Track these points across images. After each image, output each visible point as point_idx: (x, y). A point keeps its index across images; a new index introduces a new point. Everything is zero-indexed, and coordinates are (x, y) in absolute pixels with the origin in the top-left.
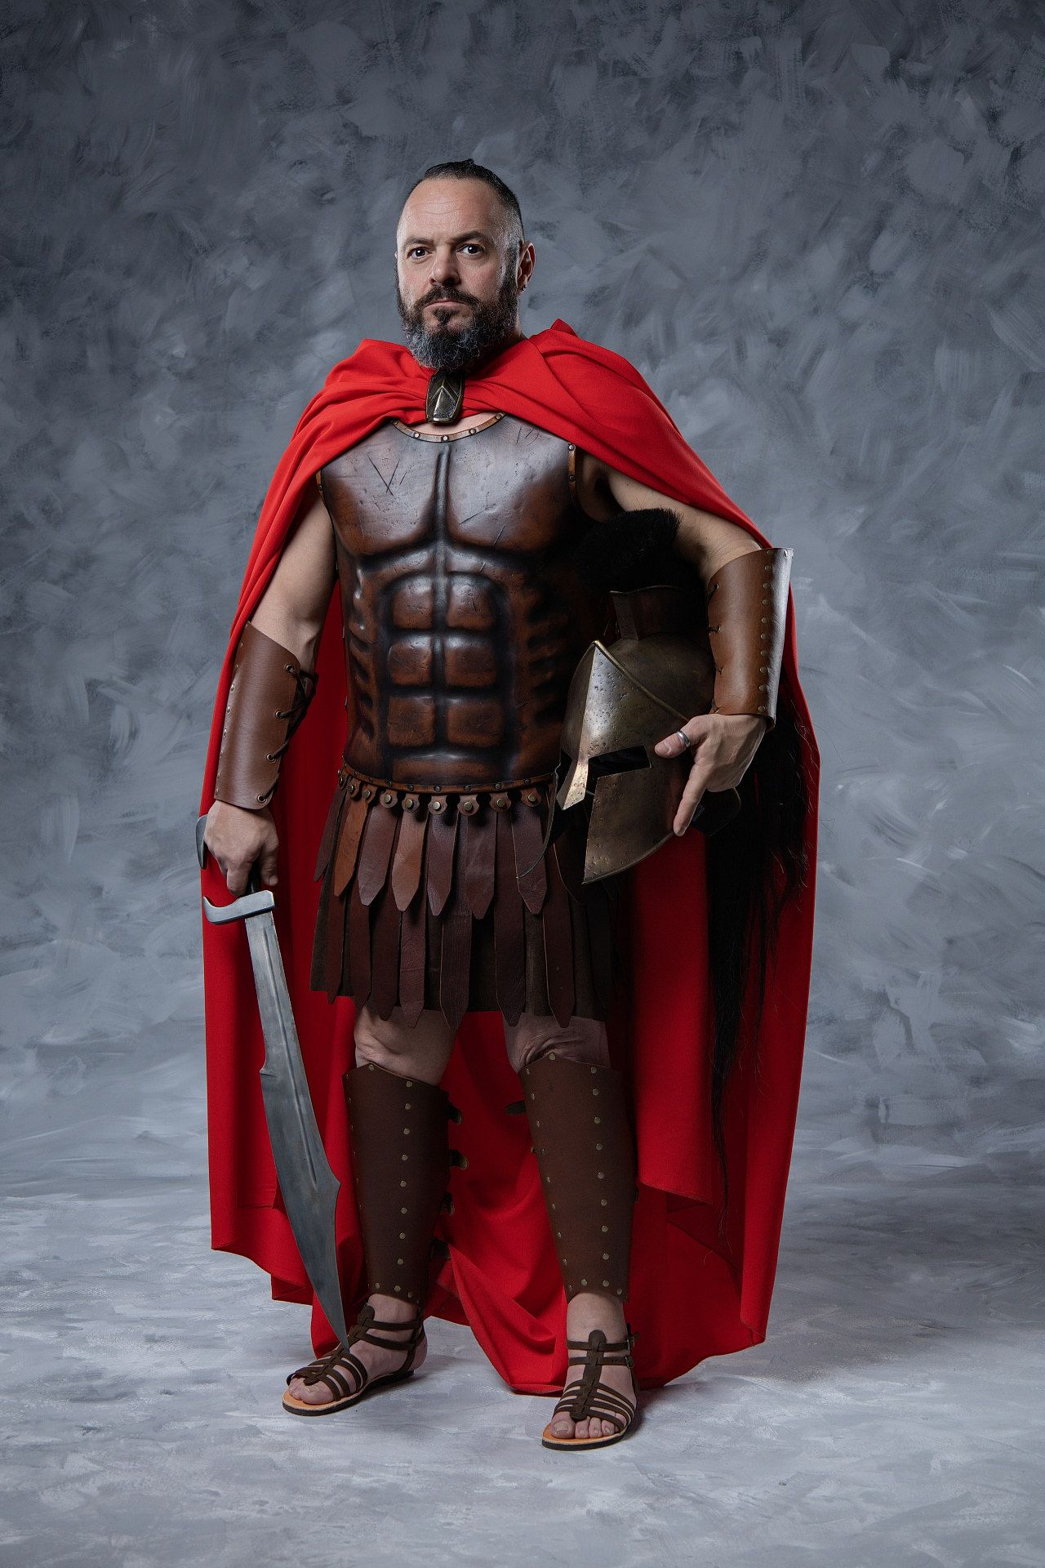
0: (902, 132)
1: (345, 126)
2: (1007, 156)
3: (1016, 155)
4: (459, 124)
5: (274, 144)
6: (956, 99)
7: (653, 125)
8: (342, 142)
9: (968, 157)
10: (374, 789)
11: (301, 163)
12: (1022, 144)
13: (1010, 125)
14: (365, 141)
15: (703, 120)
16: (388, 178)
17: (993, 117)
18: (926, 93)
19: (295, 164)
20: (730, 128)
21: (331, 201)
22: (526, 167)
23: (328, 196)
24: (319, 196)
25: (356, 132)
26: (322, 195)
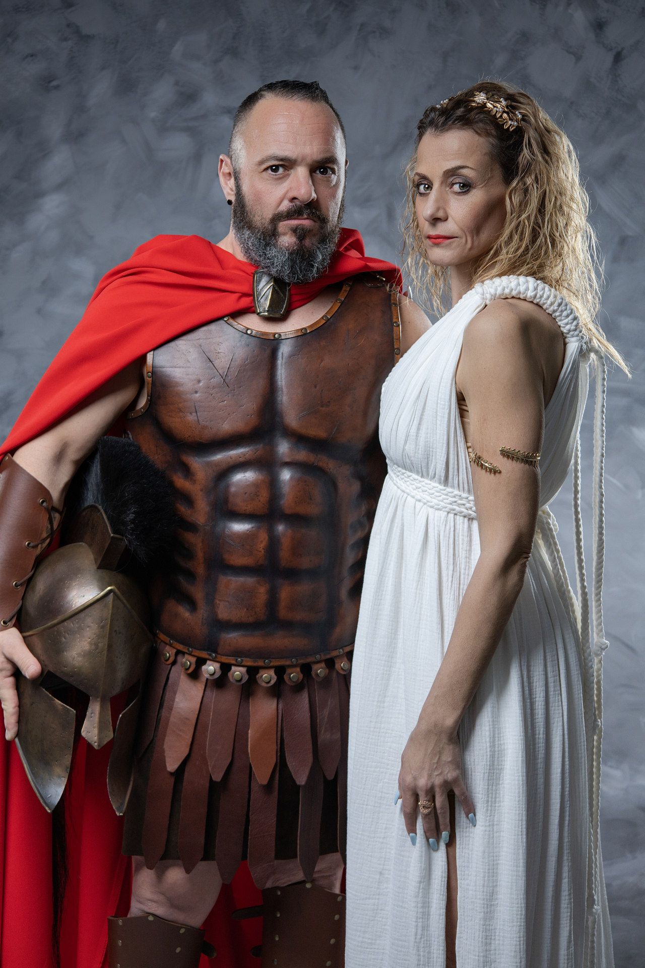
0: (525, 38)
1: (68, 26)
2: (610, 58)
3: (618, 58)
4: (161, 25)
5: (10, 40)
6: (570, 11)
7: (321, 29)
8: (66, 39)
9: (578, 58)
10: (193, 660)
11: (32, 56)
12: (623, 49)
13: (613, 33)
14: (85, 39)
15: (362, 25)
16: (103, 68)
17: (599, 26)
18: (545, 5)
19: (27, 57)
20: (384, 32)
21: (57, 87)
22: (216, 62)
23: (54, 83)
24: (47, 83)
25: (77, 31)
26: (50, 82)
